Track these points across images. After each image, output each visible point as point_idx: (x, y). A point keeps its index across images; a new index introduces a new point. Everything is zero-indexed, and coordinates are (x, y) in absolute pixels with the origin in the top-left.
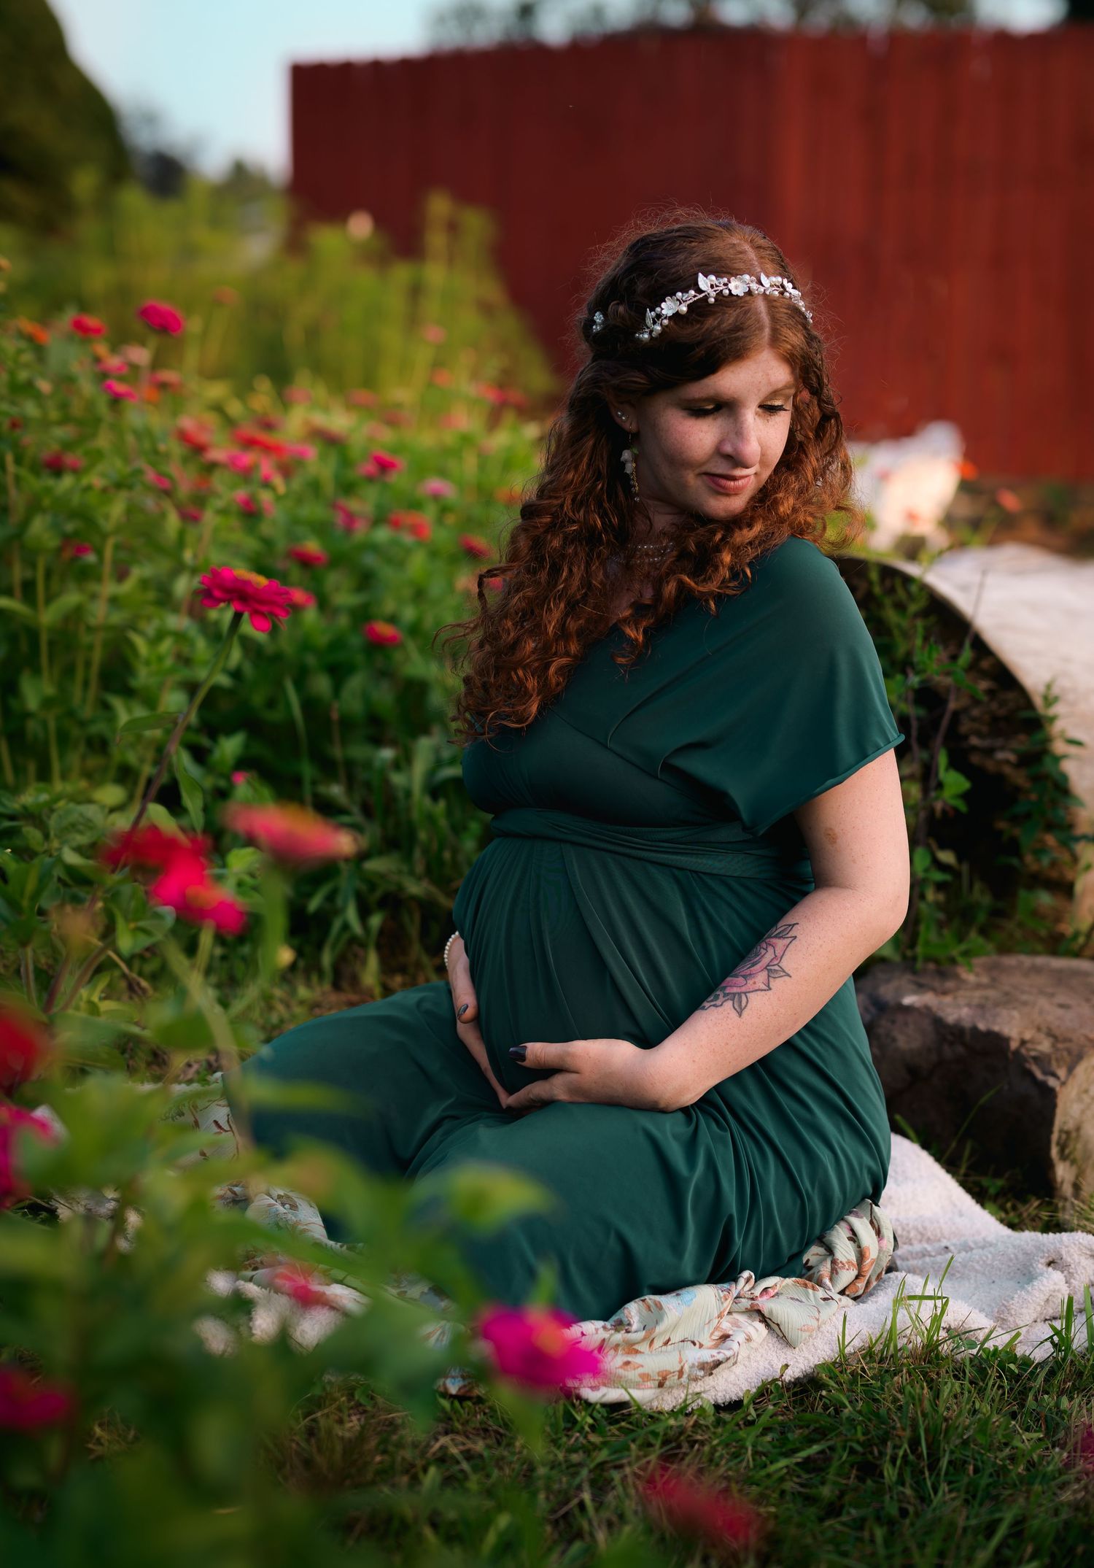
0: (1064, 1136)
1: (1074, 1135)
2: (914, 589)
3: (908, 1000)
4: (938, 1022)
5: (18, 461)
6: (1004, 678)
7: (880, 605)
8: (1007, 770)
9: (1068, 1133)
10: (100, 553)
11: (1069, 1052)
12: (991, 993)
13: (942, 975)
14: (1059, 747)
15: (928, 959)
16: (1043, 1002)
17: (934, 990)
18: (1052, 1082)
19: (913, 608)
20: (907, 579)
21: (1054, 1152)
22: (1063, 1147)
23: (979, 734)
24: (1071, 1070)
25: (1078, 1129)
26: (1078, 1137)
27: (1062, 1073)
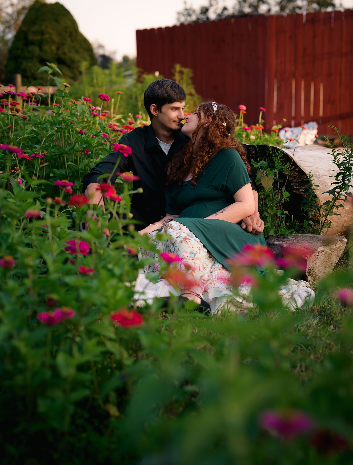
0: (309, 270)
1: (312, 270)
2: (279, 152)
3: (275, 243)
4: (282, 247)
5: (72, 131)
6: (301, 172)
7: (272, 157)
8: (302, 193)
9: (310, 269)
10: (92, 152)
11: (311, 252)
12: (295, 241)
13: (284, 238)
14: (314, 187)
15: (281, 235)
16: (306, 242)
17: (282, 241)
18: (306, 258)
19: (279, 157)
20: (278, 150)
21: (307, 274)
22: (309, 273)
23: (296, 186)
24: (310, 256)
25: (313, 269)
26: (313, 271)
27: (309, 256)
